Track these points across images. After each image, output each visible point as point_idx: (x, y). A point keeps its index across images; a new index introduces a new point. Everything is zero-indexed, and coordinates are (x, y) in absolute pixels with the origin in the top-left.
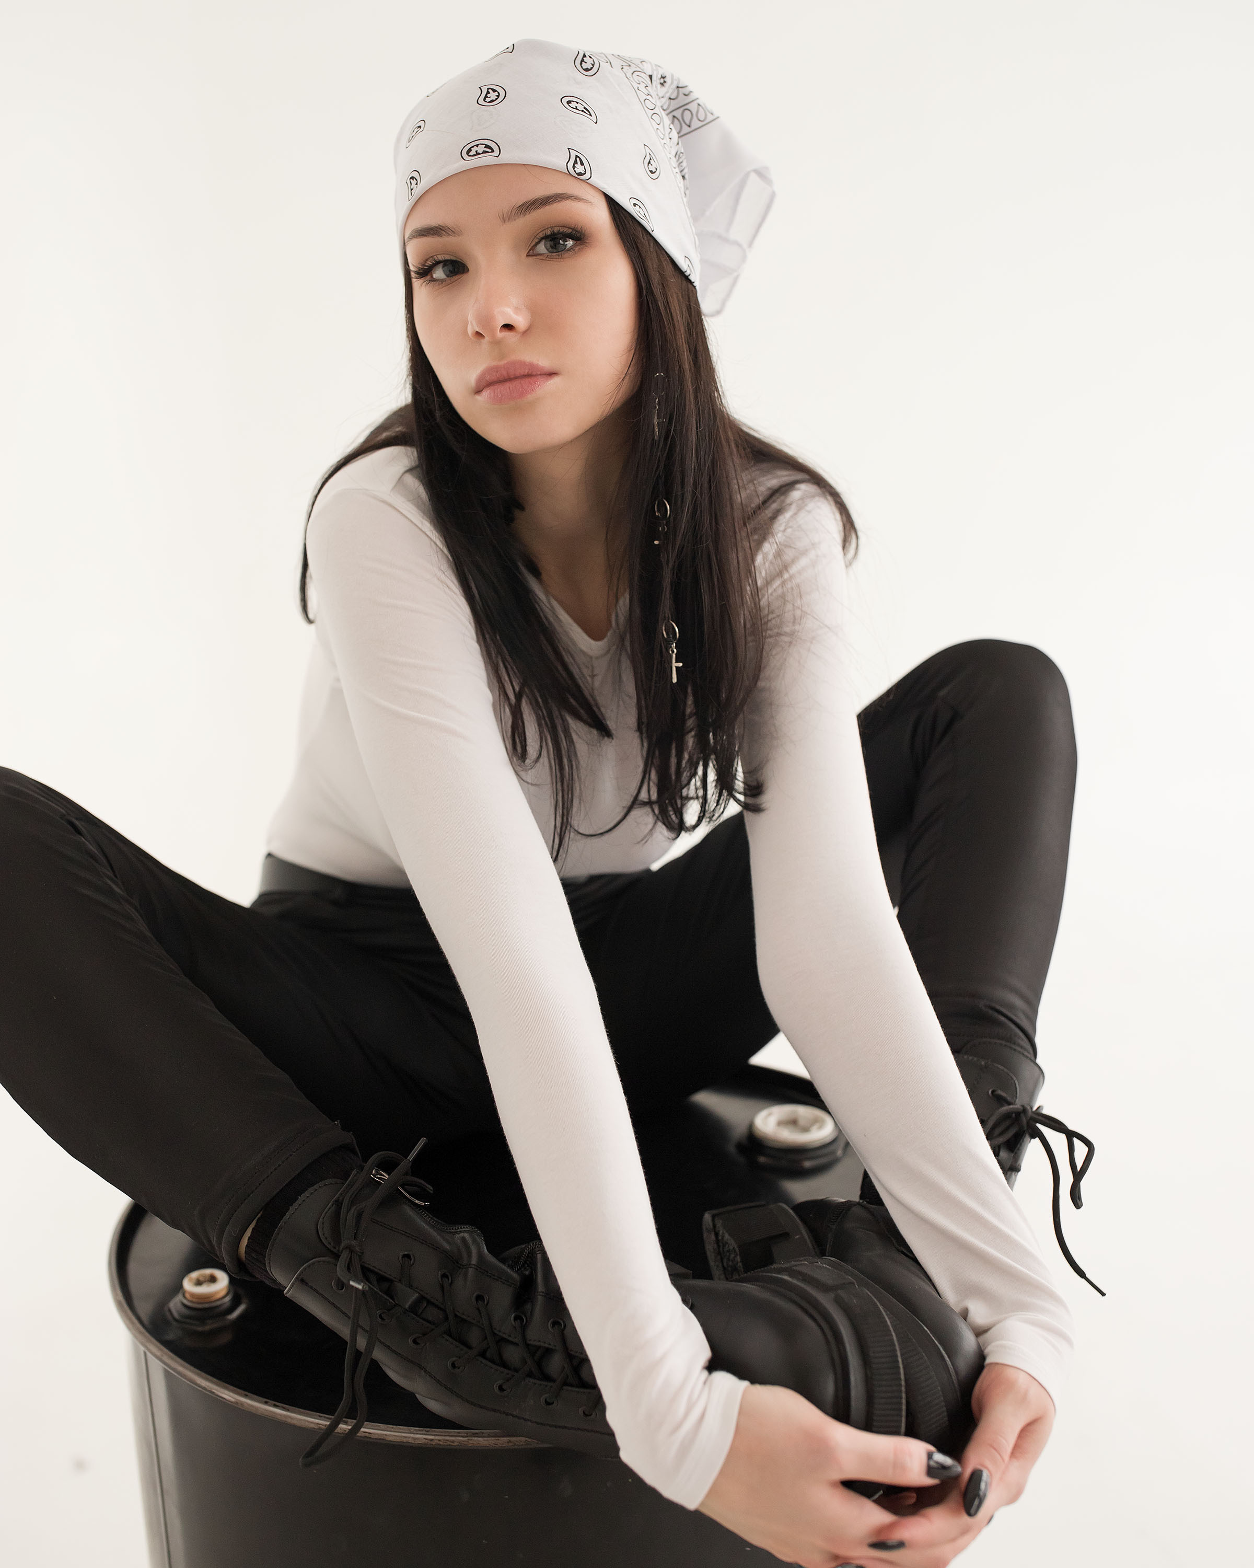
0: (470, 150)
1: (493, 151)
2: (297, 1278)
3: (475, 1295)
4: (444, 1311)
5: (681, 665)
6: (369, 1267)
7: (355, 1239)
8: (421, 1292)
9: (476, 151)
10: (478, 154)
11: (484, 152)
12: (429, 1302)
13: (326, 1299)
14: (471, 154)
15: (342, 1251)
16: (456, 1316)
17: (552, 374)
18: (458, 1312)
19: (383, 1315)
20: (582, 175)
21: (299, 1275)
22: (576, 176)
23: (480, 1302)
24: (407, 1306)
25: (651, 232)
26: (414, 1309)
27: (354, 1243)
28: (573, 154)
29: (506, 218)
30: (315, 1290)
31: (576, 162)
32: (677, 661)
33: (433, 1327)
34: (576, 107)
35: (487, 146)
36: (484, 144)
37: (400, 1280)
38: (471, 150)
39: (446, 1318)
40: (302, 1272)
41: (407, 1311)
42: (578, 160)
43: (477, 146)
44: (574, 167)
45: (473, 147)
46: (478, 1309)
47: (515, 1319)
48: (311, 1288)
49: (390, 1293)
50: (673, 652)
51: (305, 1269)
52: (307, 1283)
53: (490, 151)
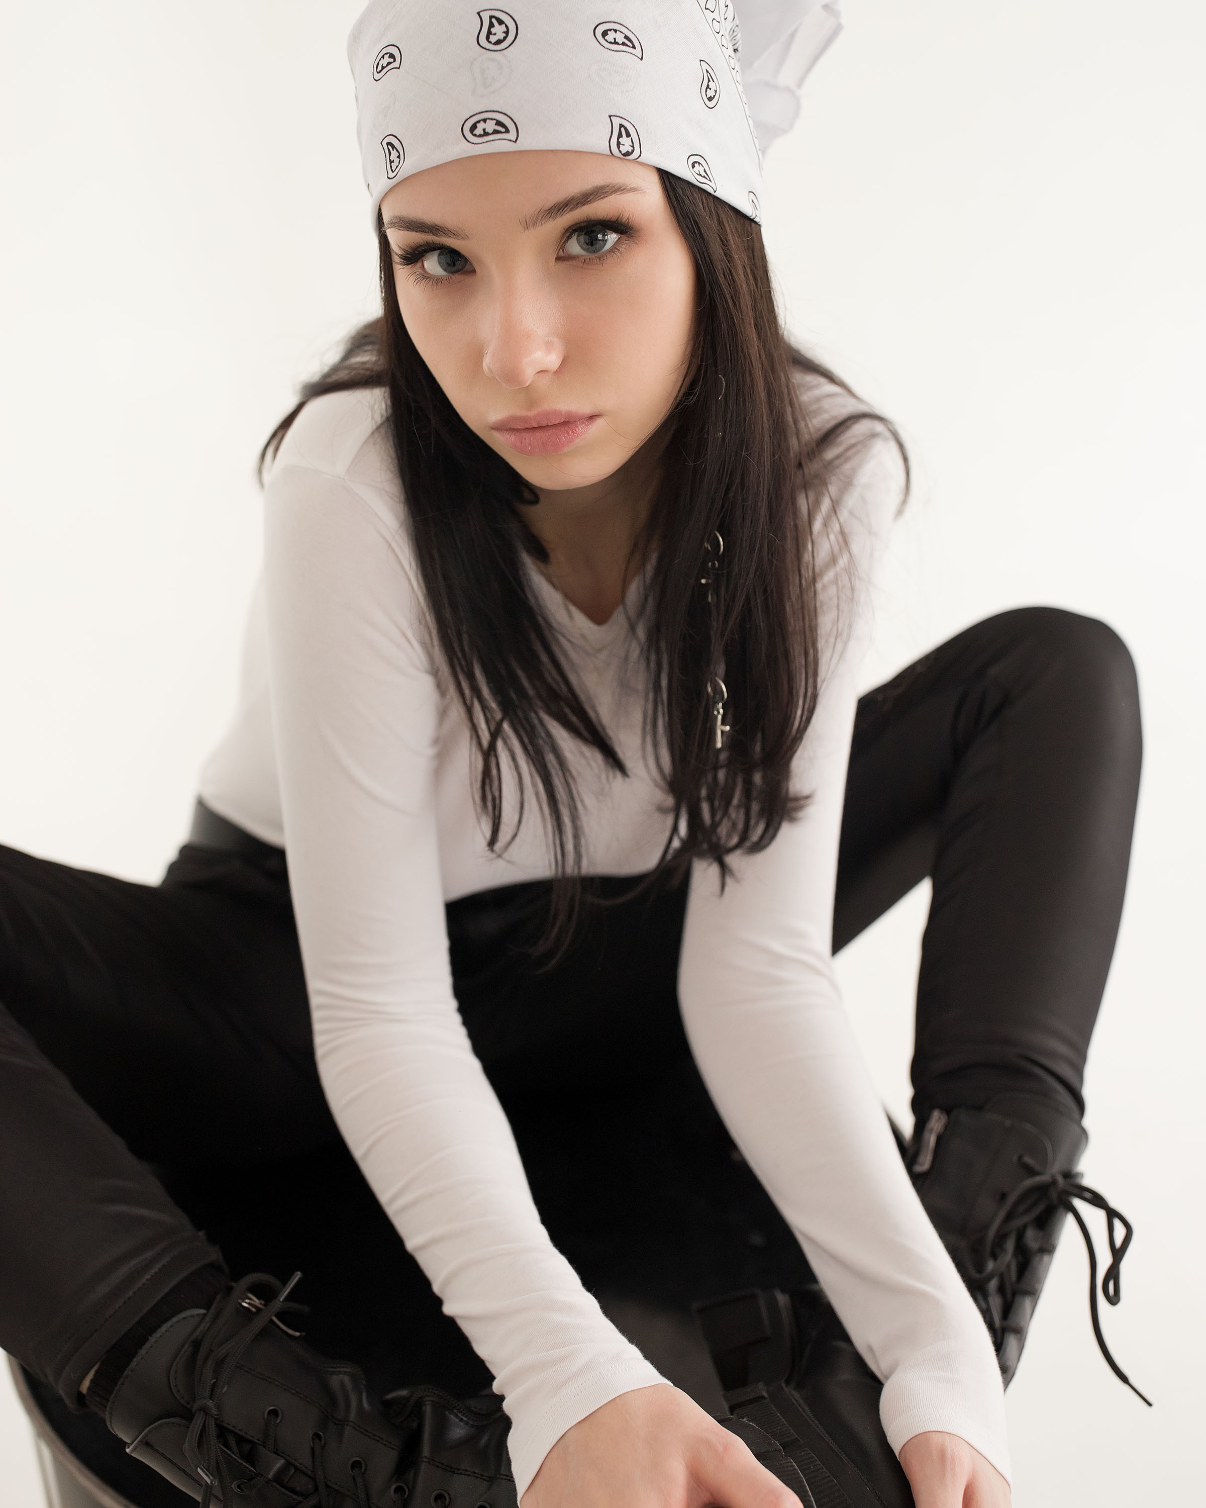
0: (474, 127)
1: (507, 131)
2: (141, 1441)
3: (354, 1459)
4: (313, 1479)
5: (728, 728)
6: (228, 1426)
7: (211, 1399)
8: (288, 1458)
9: (484, 130)
10: (486, 134)
11: (496, 132)
12: (296, 1468)
13: (175, 1465)
14: (477, 132)
15: (195, 1413)
16: (327, 1486)
17: (592, 418)
18: (330, 1481)
19: (242, 1486)
20: (629, 155)
21: (144, 1438)
22: (622, 157)
23: (356, 1469)
24: (271, 1476)
25: (712, 192)
26: (278, 1479)
27: (210, 1403)
28: (617, 122)
29: (529, 223)
30: (162, 1455)
31: (620, 135)
32: (724, 723)
33: (300, 1499)
34: (615, 39)
35: (499, 123)
36: (494, 119)
37: (264, 1443)
38: (476, 127)
39: (316, 1488)
40: (147, 1435)
41: (271, 1480)
42: (624, 131)
43: (485, 121)
44: (619, 144)
45: (479, 122)
46: (354, 1478)
47: (396, 1490)
48: (157, 1451)
49: (250, 1457)
50: (719, 712)
51: (150, 1431)
52: (152, 1447)
53: (503, 130)
